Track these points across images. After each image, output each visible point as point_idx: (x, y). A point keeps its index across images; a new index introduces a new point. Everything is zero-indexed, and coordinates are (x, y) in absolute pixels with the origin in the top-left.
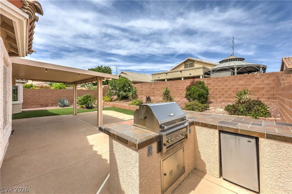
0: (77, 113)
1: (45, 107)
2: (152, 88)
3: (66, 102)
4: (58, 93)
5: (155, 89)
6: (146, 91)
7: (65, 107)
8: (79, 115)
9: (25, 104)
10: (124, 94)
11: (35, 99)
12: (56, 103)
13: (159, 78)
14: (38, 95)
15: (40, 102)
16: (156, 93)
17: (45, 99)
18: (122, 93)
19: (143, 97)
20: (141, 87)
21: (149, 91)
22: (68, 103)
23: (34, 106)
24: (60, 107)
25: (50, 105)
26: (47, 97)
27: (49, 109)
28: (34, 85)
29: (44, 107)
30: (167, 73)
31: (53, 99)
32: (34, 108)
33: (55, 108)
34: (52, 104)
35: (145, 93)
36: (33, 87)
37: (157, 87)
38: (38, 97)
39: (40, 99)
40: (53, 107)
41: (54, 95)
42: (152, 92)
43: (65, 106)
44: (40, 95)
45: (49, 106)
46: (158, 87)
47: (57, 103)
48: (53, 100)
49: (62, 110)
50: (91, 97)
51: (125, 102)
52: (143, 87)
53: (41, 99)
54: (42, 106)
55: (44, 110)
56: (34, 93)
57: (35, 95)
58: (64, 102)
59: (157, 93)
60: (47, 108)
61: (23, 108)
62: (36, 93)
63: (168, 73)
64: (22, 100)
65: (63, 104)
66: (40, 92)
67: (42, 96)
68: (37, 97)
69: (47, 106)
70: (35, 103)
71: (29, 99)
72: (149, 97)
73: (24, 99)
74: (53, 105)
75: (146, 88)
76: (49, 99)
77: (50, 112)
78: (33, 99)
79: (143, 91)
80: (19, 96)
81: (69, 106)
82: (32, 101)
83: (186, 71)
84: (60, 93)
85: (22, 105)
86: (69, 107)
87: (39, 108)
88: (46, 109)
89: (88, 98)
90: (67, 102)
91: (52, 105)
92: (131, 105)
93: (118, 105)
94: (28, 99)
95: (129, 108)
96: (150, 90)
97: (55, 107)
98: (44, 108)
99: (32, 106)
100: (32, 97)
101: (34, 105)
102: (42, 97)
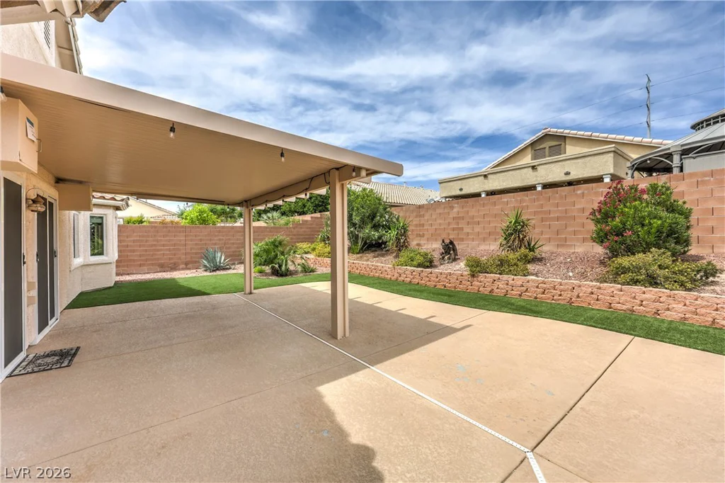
0: (255, 289)
1: (170, 271)
2: (451, 216)
3: (221, 258)
4: (199, 236)
5: (463, 218)
6: (434, 227)
7: (218, 272)
8: (259, 294)
9: (123, 264)
10: (374, 235)
11: (146, 251)
12: (196, 262)
13: (461, 190)
14: (154, 241)
15: (158, 259)
16: (466, 230)
17: (169, 250)
18: (368, 232)
19: (422, 242)
20: (416, 216)
21: (442, 227)
22: (225, 260)
23: (145, 268)
24: (206, 271)
25: (181, 267)
26: (175, 245)
27: (180, 276)
28: (145, 219)
29: (167, 271)
30: (485, 176)
31: (189, 251)
32: (144, 273)
33: (194, 275)
34: (186, 264)
35: (430, 232)
36: (145, 224)
37: (471, 214)
38: (155, 245)
39: (158, 250)
40: (188, 272)
41: (191, 240)
42: (454, 229)
43: (218, 268)
44: (157, 241)
45: (179, 270)
46: (473, 212)
47: (199, 262)
48: (189, 253)
49: (213, 280)
50: (285, 245)
51: (375, 257)
52: (423, 216)
53: (161, 250)
54: (163, 268)
55: (167, 279)
56: (143, 236)
57: (147, 241)
58: (215, 257)
59: (470, 231)
60: (175, 273)
61: (117, 274)
62: (148, 236)
63: (489, 176)
64: (114, 254)
65: (213, 262)
66: (157, 232)
67: (162, 243)
68: (152, 245)
69: (174, 268)
70: (146, 260)
71: (134, 251)
72: (451, 243)
73: (119, 251)
74: (189, 266)
75: (434, 217)
76: (179, 250)
77: (183, 287)
78: (143, 250)
79: (423, 225)
80: (107, 242)
81: (227, 269)
82: (140, 256)
83: (553, 165)
84: (206, 236)
85: (117, 266)
86: (229, 272)
87: (155, 274)
88: (172, 276)
89: (277, 247)
90: (223, 258)
91: (187, 266)
92: (402, 265)
93: (357, 265)
94: (131, 251)
95: (396, 275)
96: (447, 222)
97: (195, 271)
98: (168, 273)
99: (140, 266)
100: (140, 246)
101: (144, 265)
102: (164, 245)
